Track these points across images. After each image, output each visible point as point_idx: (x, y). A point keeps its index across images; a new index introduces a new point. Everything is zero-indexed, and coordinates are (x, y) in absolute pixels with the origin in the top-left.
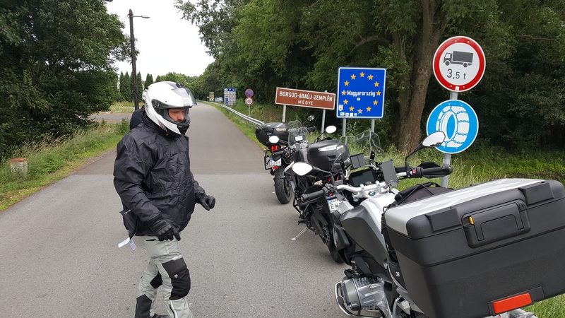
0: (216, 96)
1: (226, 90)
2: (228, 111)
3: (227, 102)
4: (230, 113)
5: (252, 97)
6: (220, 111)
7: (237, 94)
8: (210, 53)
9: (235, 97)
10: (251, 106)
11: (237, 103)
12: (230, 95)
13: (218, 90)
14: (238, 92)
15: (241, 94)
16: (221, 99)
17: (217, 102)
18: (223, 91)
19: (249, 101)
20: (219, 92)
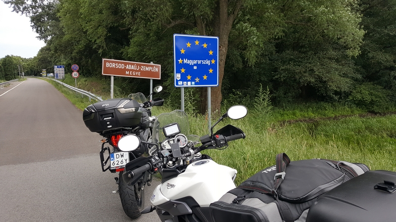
0: (48, 72)
1: (56, 67)
2: (57, 84)
3: (57, 76)
4: (59, 85)
5: (78, 71)
6: (50, 84)
7: (65, 70)
8: (40, 38)
9: (64, 72)
10: (77, 78)
11: (65, 77)
12: (60, 71)
13: (49, 67)
14: (66, 68)
15: (69, 69)
16: (52, 74)
17: (49, 77)
18: (53, 68)
19: (75, 74)
20: (50, 69)
